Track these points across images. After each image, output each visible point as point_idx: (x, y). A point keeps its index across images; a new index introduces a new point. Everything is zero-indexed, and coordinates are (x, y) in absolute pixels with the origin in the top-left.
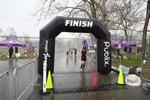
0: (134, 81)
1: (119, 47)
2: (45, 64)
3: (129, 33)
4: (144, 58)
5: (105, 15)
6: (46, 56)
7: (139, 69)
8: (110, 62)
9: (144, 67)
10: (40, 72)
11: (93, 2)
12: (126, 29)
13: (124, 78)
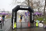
0: (41, 25)
1: (37, 15)
2: (14, 20)
3: (40, 10)
4: (44, 18)
5: (32, 5)
6: (14, 17)
7: (43, 22)
8: (34, 19)
9: (44, 21)
10: (12, 22)
11: (28, 1)
12: (38, 9)
13: (38, 24)
